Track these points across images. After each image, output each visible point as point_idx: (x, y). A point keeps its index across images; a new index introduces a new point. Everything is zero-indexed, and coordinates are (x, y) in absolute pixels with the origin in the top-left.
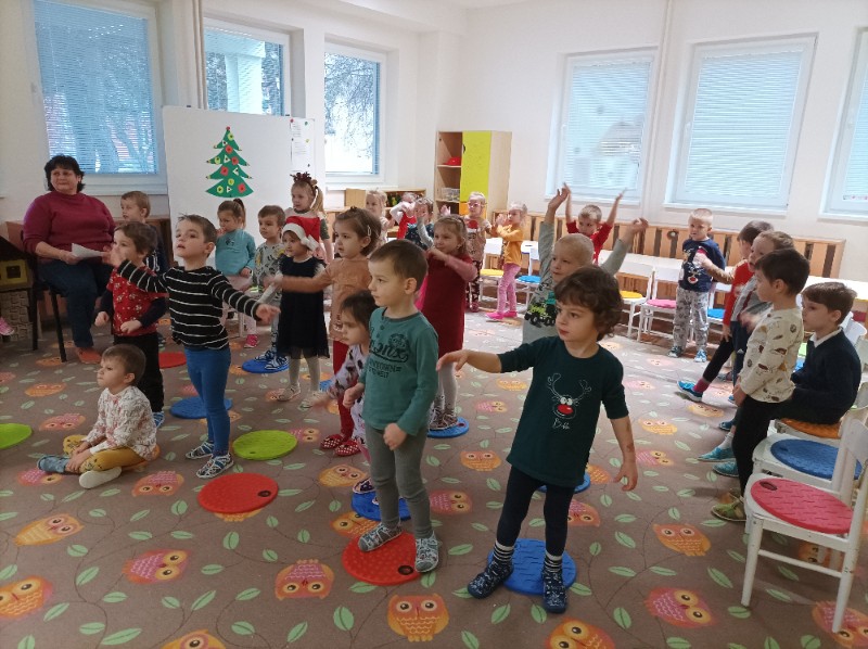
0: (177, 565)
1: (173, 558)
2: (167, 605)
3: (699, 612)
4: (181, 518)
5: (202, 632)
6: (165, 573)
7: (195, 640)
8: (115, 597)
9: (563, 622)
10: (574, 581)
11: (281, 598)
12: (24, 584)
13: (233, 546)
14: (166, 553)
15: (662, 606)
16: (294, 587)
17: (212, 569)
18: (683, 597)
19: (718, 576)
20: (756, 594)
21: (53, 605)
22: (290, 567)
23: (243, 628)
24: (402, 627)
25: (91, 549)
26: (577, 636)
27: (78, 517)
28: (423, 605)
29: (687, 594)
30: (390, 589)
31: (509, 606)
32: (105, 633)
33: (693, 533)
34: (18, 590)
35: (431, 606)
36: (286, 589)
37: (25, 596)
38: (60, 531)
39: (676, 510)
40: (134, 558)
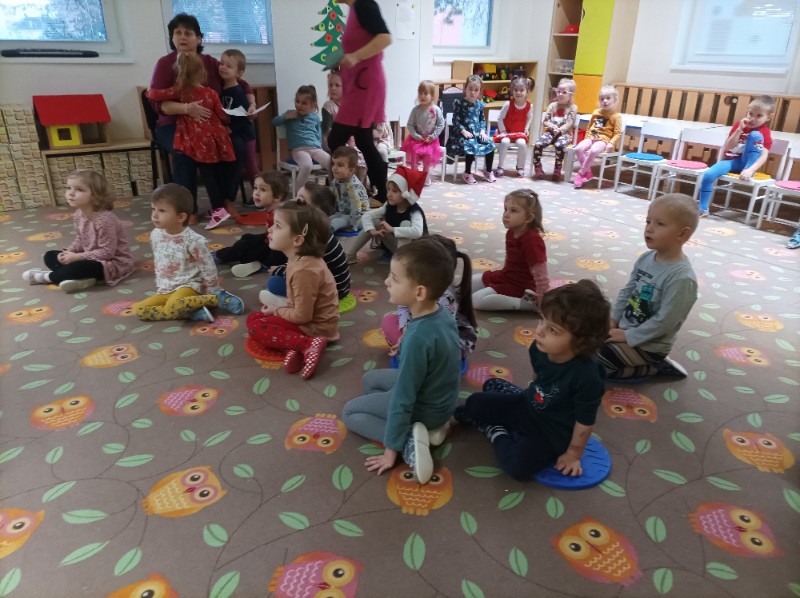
0: (207, 402)
1: (204, 395)
2: (184, 438)
3: (759, 537)
4: (224, 359)
5: (204, 468)
6: (193, 408)
7: (196, 475)
8: (142, 424)
10: (606, 478)
11: (288, 447)
12: (73, 400)
13: (262, 391)
14: (200, 389)
15: (711, 523)
16: (304, 439)
17: (235, 410)
18: (742, 518)
22: (307, 419)
23: (243, 471)
24: (400, 497)
25: (139, 377)
26: (593, 540)
29: (747, 514)
31: (522, 494)
32: (121, 455)
33: (774, 445)
34: (67, 404)
36: (296, 441)
38: (119, 358)
39: (757, 416)
40: (171, 390)
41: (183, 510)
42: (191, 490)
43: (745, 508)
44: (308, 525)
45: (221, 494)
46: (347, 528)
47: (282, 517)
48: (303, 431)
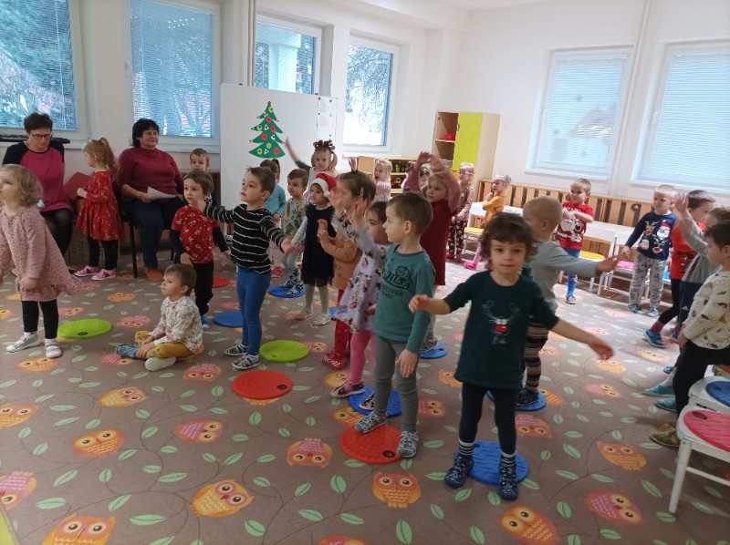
0: (214, 432)
1: (211, 427)
2: (206, 459)
3: (631, 512)
4: (219, 399)
5: (232, 481)
6: (206, 436)
7: (226, 486)
8: (169, 449)
9: (514, 507)
10: (526, 477)
11: (291, 464)
12: (106, 433)
13: (257, 422)
14: (208, 422)
15: (599, 504)
16: (301, 457)
17: (240, 438)
18: (618, 500)
19: (650, 487)
20: (681, 505)
21: (125, 450)
22: (299, 443)
23: (261, 482)
24: (384, 495)
25: (152, 414)
26: (524, 519)
27: (143, 391)
28: (401, 482)
29: (621, 498)
30: (375, 467)
31: (470, 491)
32: (160, 474)
33: (631, 452)
34: (100, 436)
35: (407, 483)
36: (295, 458)
37: (105, 441)
38: (130, 399)
39: (618, 432)
40: (183, 423)
41: (224, 512)
42: (225, 497)
43: (619, 493)
44: (322, 518)
45: (250, 499)
46: (351, 519)
47: (301, 513)
48: (298, 452)
